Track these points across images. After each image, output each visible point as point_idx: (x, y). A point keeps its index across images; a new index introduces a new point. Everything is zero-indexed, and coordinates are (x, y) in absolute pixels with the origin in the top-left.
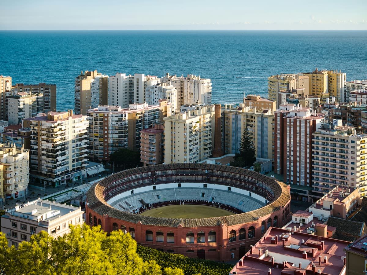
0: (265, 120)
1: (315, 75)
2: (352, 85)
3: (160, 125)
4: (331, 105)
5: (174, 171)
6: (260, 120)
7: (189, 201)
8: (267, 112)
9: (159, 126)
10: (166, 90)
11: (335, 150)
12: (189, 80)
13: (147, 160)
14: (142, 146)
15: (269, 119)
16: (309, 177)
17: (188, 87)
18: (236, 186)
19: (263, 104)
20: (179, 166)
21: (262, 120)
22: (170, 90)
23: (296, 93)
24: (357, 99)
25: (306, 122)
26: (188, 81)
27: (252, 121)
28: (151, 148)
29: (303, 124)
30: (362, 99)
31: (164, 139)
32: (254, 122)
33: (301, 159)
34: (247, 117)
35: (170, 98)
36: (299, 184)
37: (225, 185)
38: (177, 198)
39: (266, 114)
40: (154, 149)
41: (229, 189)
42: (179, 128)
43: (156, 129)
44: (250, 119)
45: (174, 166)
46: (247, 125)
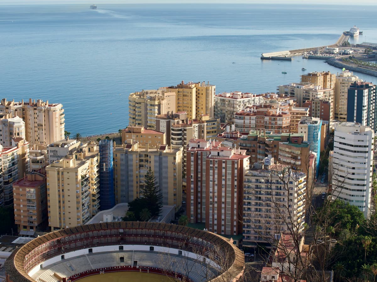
0: (164, 159)
1: (181, 90)
2: (221, 100)
3: (35, 175)
4: (232, 134)
5: (83, 235)
6: (157, 159)
7: (109, 268)
8: (165, 150)
9: (34, 177)
10: (14, 123)
11: (270, 194)
12: (35, 107)
13: (24, 222)
14: (17, 204)
15: (169, 157)
16: (236, 225)
17: (36, 116)
18: (160, 245)
19: (150, 137)
20: (89, 228)
21: (160, 159)
22: (18, 123)
23: (179, 119)
24: (244, 121)
25: (233, 163)
26: (35, 109)
27: (147, 161)
28: (30, 206)
29: (229, 166)
30: (250, 121)
31: (48, 193)
32: (150, 162)
33: (227, 205)
34: (140, 156)
35: (20, 134)
36: (224, 234)
37: (146, 245)
38: (93, 267)
39: (165, 151)
40: (34, 206)
41: (152, 249)
42: (68, 178)
43: (30, 181)
44: (143, 158)
45: (82, 228)
46: (141, 166)
